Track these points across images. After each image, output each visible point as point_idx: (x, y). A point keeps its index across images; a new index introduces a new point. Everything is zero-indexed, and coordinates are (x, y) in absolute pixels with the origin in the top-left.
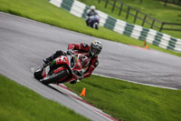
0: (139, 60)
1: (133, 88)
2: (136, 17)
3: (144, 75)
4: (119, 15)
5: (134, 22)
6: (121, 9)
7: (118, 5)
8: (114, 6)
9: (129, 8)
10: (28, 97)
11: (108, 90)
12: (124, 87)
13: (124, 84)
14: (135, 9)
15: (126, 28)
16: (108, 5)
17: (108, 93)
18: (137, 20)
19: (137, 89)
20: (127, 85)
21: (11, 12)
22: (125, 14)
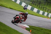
0: (46, 22)
1: (45, 30)
2: (46, 10)
3: (48, 26)
4: (41, 9)
5: (45, 11)
6: (41, 8)
7: (41, 6)
8: (39, 7)
9: (44, 7)
10: (15, 32)
11: (38, 30)
12: (42, 30)
13: (42, 29)
14: (45, 8)
15: (43, 13)
16: (38, 6)
17: (38, 31)
18: (46, 11)
19: (46, 30)
20: (43, 29)
21: (10, 8)
22: (43, 9)
